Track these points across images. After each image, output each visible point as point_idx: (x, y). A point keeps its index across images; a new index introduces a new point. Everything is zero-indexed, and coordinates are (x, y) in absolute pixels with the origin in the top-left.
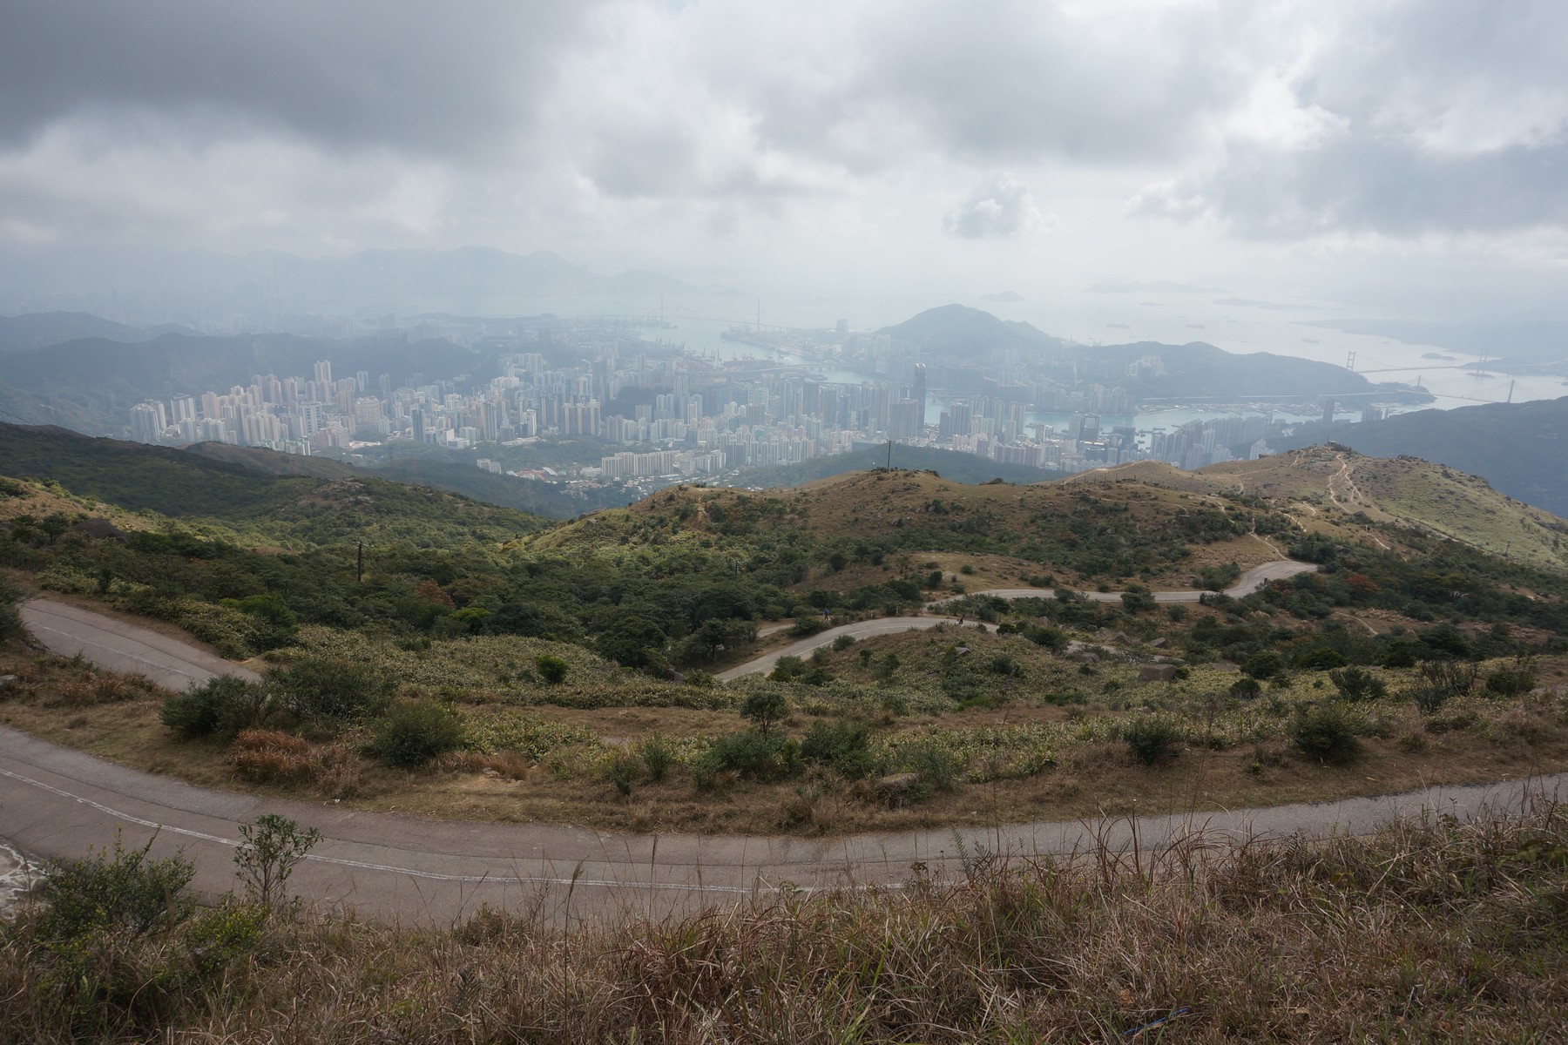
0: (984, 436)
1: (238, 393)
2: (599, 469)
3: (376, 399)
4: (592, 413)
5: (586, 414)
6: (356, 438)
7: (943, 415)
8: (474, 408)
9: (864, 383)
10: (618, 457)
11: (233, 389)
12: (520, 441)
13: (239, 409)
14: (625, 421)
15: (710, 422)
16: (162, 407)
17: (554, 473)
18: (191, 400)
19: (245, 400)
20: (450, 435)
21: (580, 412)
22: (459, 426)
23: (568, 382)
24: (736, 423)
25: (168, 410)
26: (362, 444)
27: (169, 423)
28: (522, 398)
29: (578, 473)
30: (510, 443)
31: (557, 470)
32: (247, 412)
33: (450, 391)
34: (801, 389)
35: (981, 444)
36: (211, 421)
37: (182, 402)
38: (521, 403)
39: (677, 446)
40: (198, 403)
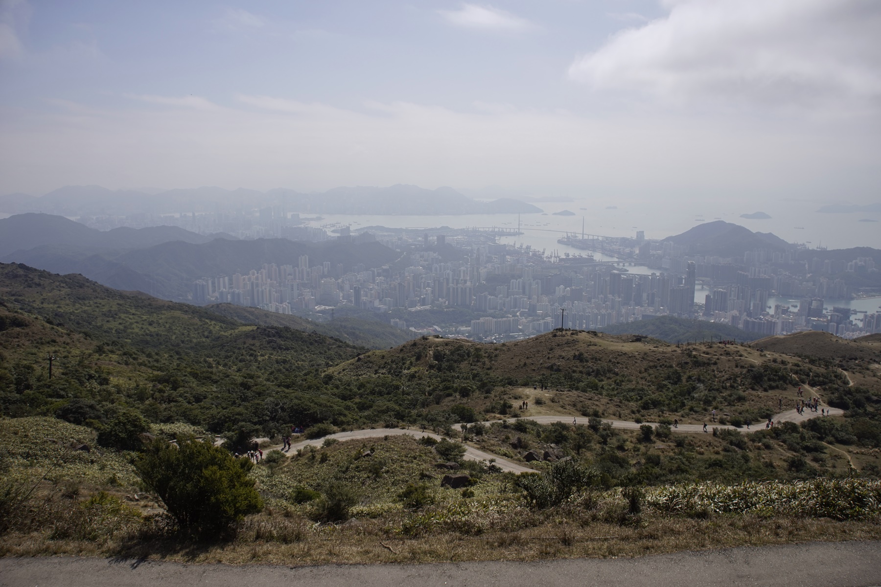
0: (735, 312)
1: (253, 274)
2: (469, 328)
3: (333, 279)
4: (468, 290)
5: (464, 291)
6: (318, 304)
7: (708, 297)
8: (392, 286)
9: (653, 274)
10: (482, 320)
11: (250, 272)
13: (252, 284)
14: (490, 297)
15: (545, 299)
16: (210, 282)
17: (440, 330)
18: (227, 279)
19: (257, 278)
20: (377, 303)
21: (459, 290)
22: (383, 298)
23: (454, 271)
24: (563, 299)
25: (213, 283)
26: (322, 307)
27: (214, 291)
28: (423, 280)
29: (456, 330)
30: (413, 309)
31: (442, 328)
32: (257, 285)
33: (379, 275)
34: (609, 278)
35: (734, 318)
36: (237, 291)
37: (221, 279)
38: (422, 284)
39: (522, 314)
40: (231, 280)
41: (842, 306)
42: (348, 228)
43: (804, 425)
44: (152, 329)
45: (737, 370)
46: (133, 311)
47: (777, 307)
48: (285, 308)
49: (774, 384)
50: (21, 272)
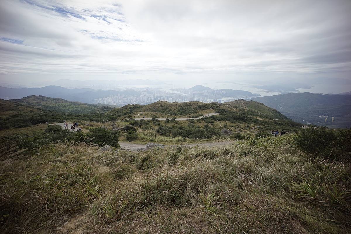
3: (125, 98)
5: (152, 100)
6: (123, 103)
7: (197, 99)
8: (138, 99)
11: (107, 97)
12: (143, 103)
18: (102, 99)
23: (150, 96)
25: (99, 100)
26: (124, 104)
27: (99, 101)
32: (109, 100)
33: (135, 97)
36: (104, 101)
38: (144, 98)
40: (103, 99)
41: (220, 99)
42: (128, 88)
43: (210, 117)
44: (76, 109)
45: (196, 106)
46: (72, 105)
47: (209, 100)
48: (115, 104)
49: (204, 109)
50: (41, 97)
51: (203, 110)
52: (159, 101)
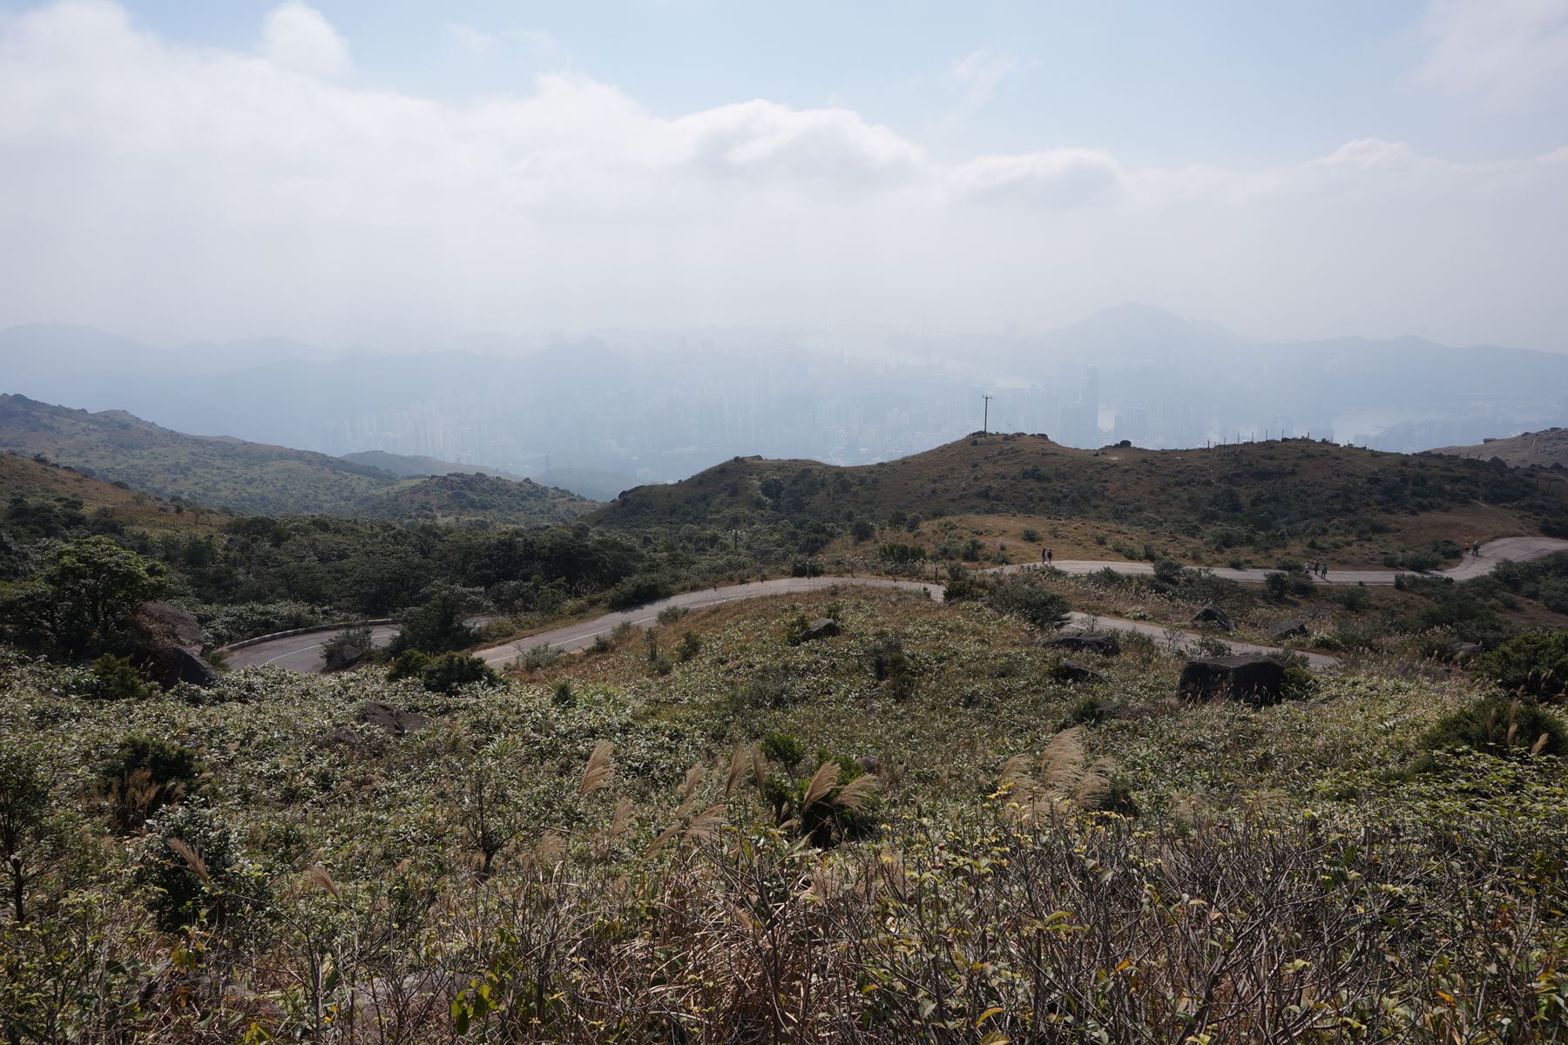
44: (252, 490)
46: (217, 463)
51: (1424, 508)
52: (982, 434)
